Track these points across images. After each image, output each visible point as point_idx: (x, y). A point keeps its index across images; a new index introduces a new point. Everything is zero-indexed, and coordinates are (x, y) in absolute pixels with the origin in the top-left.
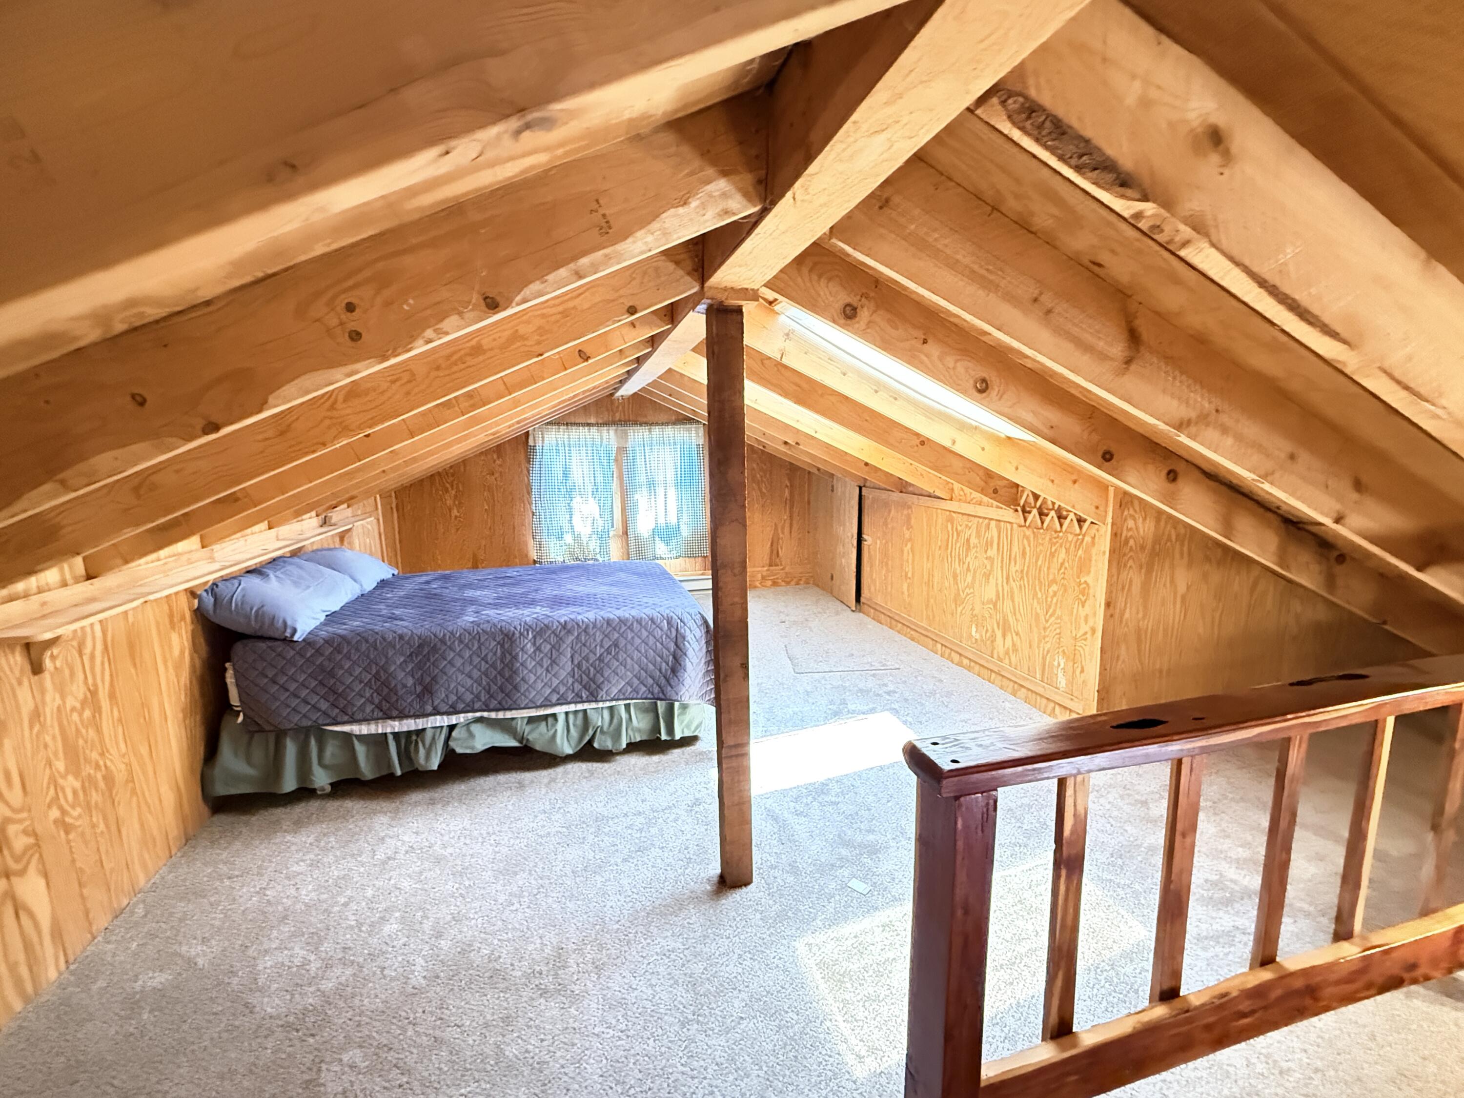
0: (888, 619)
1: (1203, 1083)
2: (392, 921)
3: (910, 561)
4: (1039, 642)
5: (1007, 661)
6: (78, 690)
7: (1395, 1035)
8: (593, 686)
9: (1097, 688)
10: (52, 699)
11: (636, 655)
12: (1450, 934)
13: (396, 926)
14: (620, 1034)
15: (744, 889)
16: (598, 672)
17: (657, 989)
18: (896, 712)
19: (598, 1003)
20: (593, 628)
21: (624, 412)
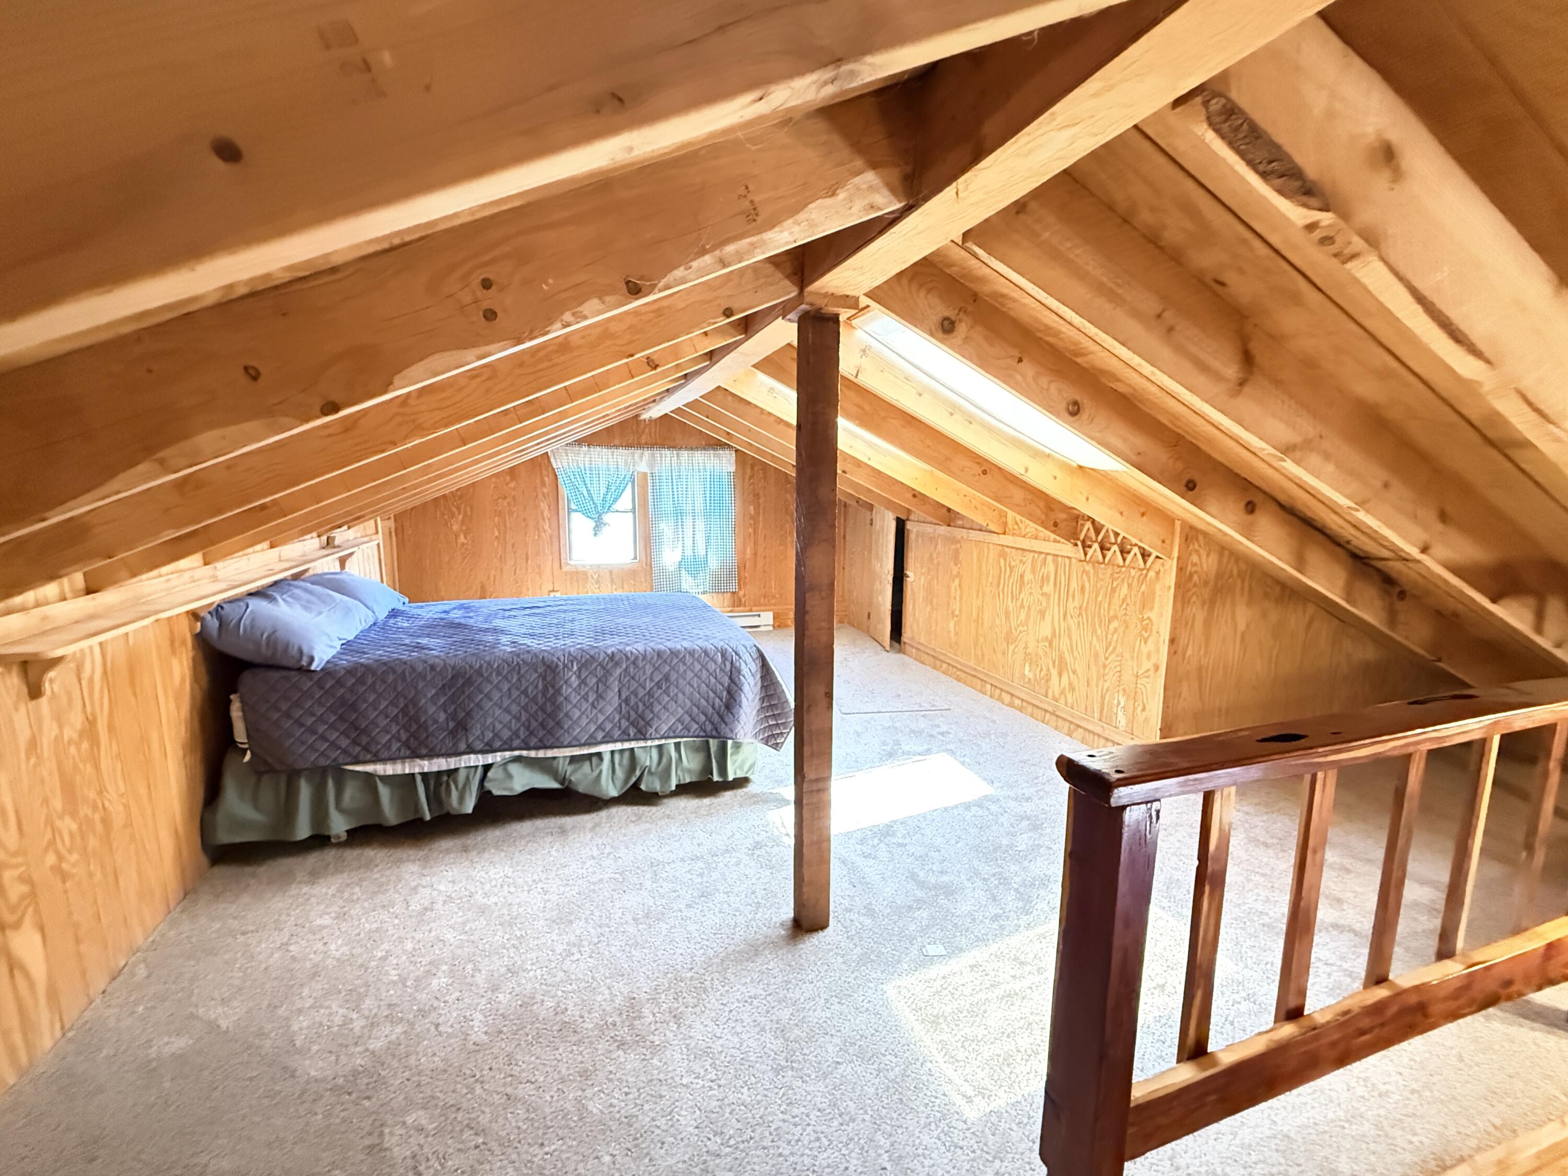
0: (932, 659)
1: (1309, 1108)
2: (439, 974)
3: (958, 598)
4: (1098, 679)
5: (1062, 700)
6: (76, 720)
7: (1481, 1055)
8: (642, 723)
9: (1159, 726)
10: (50, 730)
11: (688, 690)
12: (1541, 951)
13: (445, 980)
14: (710, 1084)
15: (821, 934)
16: (647, 707)
17: (744, 1036)
18: (952, 752)
19: (681, 1053)
20: (643, 660)
21: (650, 435)
